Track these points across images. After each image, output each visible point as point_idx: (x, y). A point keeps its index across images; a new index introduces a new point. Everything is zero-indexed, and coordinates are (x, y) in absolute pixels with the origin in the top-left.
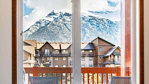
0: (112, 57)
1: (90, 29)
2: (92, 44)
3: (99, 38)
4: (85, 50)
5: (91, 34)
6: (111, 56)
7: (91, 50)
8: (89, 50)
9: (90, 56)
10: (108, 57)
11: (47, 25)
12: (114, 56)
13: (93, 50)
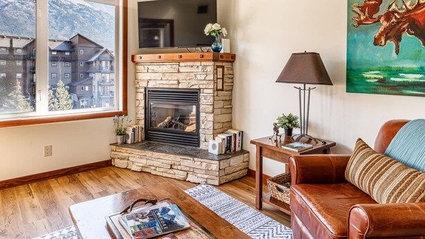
0: (98, 63)
1: (81, 23)
2: (69, 43)
3: (79, 35)
4: (58, 51)
5: (82, 30)
6: (96, 61)
7: (67, 51)
8: (64, 51)
9: (65, 60)
10: (92, 62)
11: (4, 7)
12: (101, 61)
13: (70, 52)
